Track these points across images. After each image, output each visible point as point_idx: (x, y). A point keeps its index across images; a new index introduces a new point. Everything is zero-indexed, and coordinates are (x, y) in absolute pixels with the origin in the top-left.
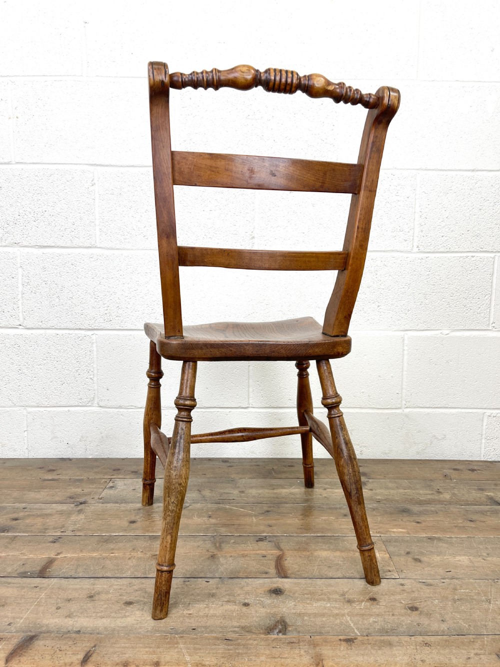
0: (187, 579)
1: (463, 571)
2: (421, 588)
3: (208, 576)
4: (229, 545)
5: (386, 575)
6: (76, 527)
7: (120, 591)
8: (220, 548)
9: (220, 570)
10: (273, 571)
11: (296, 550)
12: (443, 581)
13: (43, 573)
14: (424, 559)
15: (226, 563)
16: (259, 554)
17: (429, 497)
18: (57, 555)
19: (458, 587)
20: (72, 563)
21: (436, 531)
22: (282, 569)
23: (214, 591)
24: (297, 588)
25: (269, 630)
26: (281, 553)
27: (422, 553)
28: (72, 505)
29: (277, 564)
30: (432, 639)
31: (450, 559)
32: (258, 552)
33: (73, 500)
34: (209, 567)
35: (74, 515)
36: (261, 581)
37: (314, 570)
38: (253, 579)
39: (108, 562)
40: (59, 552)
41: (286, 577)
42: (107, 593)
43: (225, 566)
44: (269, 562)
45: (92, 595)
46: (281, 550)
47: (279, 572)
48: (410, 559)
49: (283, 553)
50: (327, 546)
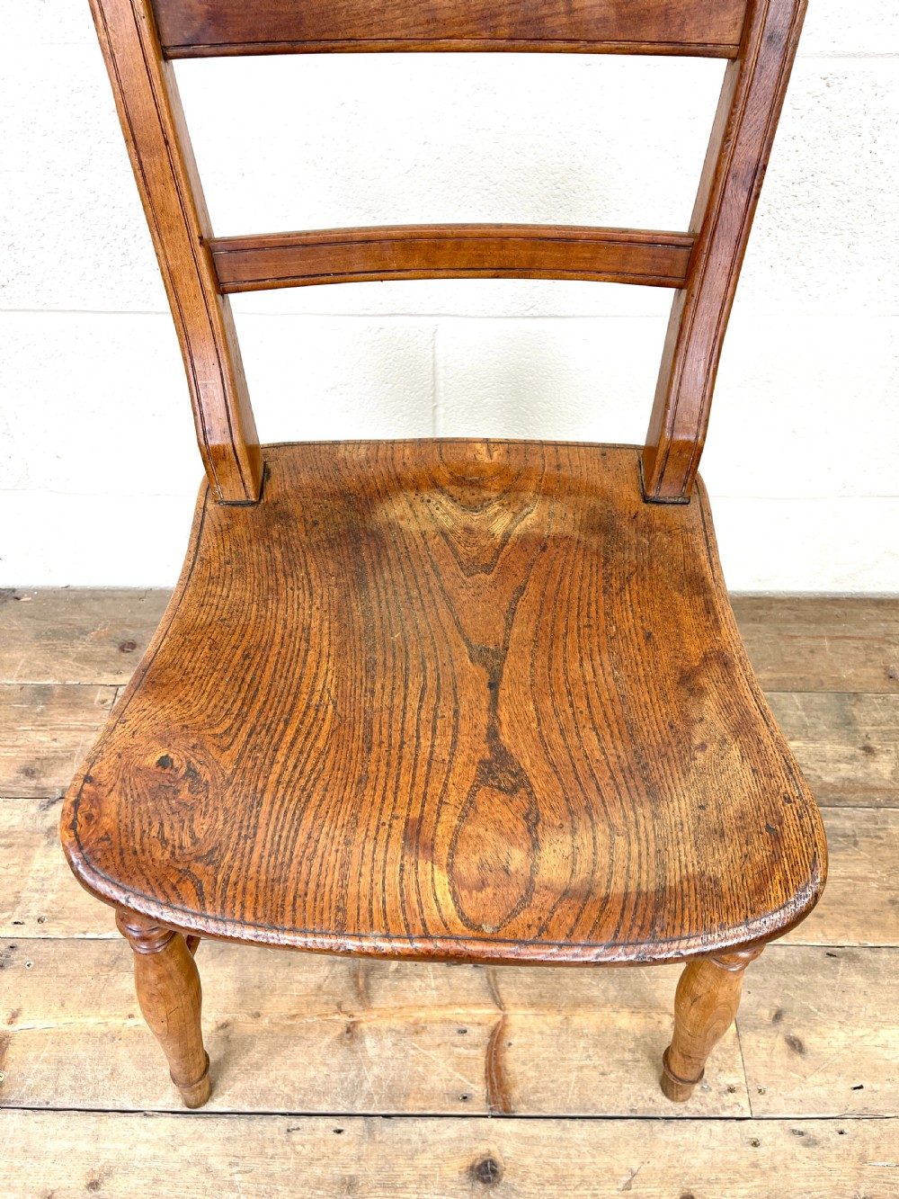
0: (295, 1122)
1: (889, 1085)
2: (793, 1157)
3: (340, 1110)
4: (387, 982)
5: (724, 1107)
6: (46, 904)
7: (153, 1164)
8: (363, 995)
9: (367, 1086)
10: (479, 1089)
11: (532, 1005)
12: (842, 1125)
14: (811, 1041)
15: (379, 1056)
16: (450, 1021)
17: (845, 770)
18: (10, 1022)
19: (871, 1151)
20: (45, 1055)
21: (845, 920)
22: (501, 1084)
23: (352, 1171)
24: (529, 1161)
26: (499, 1018)
27: (808, 1014)
28: (33, 807)
29: (490, 1063)
31: (867, 1041)
32: (450, 1013)
33: (33, 783)
34: (343, 1075)
35: (38, 852)
36: (452, 1129)
37: (568, 1084)
38: (436, 1121)
39: (122, 1052)
40: (15, 1007)
41: (508, 1116)
42: (128, 1170)
43: (376, 1070)
44: (473, 1052)
45: (96, 1177)
46: (500, 1004)
47: (493, 1093)
48: (780, 1044)
49: (505, 1017)
50: (602, 986)
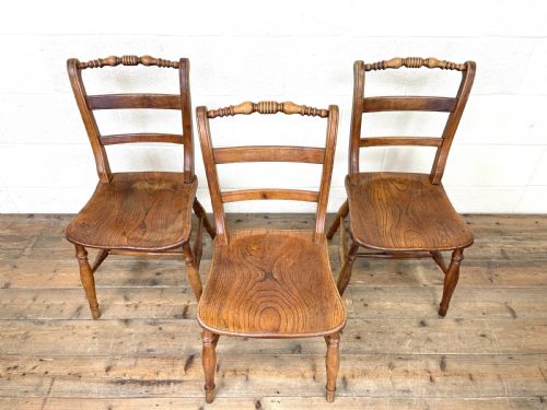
1: (386, 312)
2: (365, 325)
13: (185, 315)
14: (369, 304)
18: (188, 303)
21: (380, 282)
25: (293, 351)
30: (364, 356)
31: (382, 304)
40: (189, 300)
48: (362, 304)
